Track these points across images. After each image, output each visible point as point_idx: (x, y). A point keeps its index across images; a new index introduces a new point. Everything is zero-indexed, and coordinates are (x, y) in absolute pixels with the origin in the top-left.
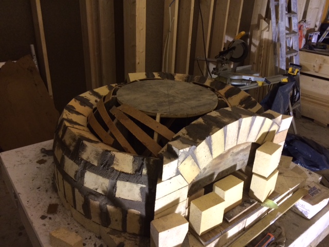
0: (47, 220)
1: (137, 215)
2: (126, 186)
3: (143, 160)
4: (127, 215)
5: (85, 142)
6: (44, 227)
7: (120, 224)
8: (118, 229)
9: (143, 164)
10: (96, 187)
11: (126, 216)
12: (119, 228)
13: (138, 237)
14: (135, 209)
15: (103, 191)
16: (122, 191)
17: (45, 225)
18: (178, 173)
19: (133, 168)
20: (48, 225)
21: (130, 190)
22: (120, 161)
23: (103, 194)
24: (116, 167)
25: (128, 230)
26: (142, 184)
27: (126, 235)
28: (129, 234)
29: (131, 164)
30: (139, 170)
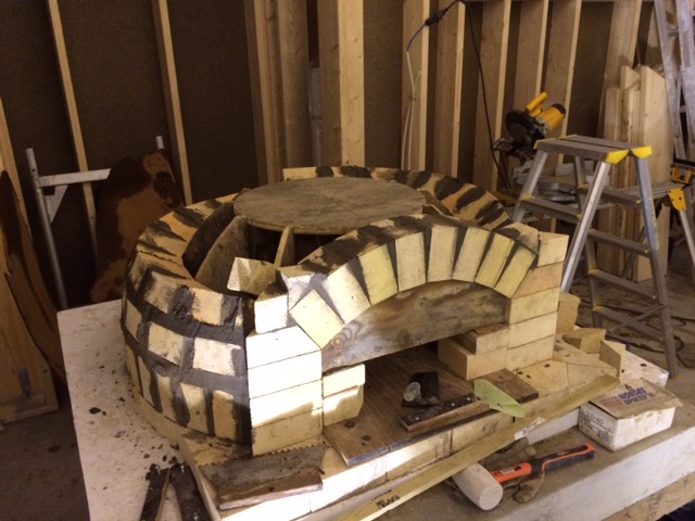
0: (99, 415)
1: (229, 401)
2: (208, 348)
3: (238, 300)
4: (214, 402)
5: (155, 275)
6: (90, 426)
7: (204, 419)
8: (201, 430)
9: (237, 308)
10: (165, 351)
11: (211, 404)
12: (203, 428)
13: (234, 445)
14: (223, 390)
15: (174, 358)
16: (202, 357)
17: (92, 423)
18: (291, 322)
19: (222, 314)
20: (97, 424)
21: (216, 356)
22: (202, 304)
23: (175, 363)
24: (196, 316)
25: (217, 432)
26: (235, 343)
27: (214, 441)
28: (220, 439)
29: (219, 308)
30: (230, 319)
